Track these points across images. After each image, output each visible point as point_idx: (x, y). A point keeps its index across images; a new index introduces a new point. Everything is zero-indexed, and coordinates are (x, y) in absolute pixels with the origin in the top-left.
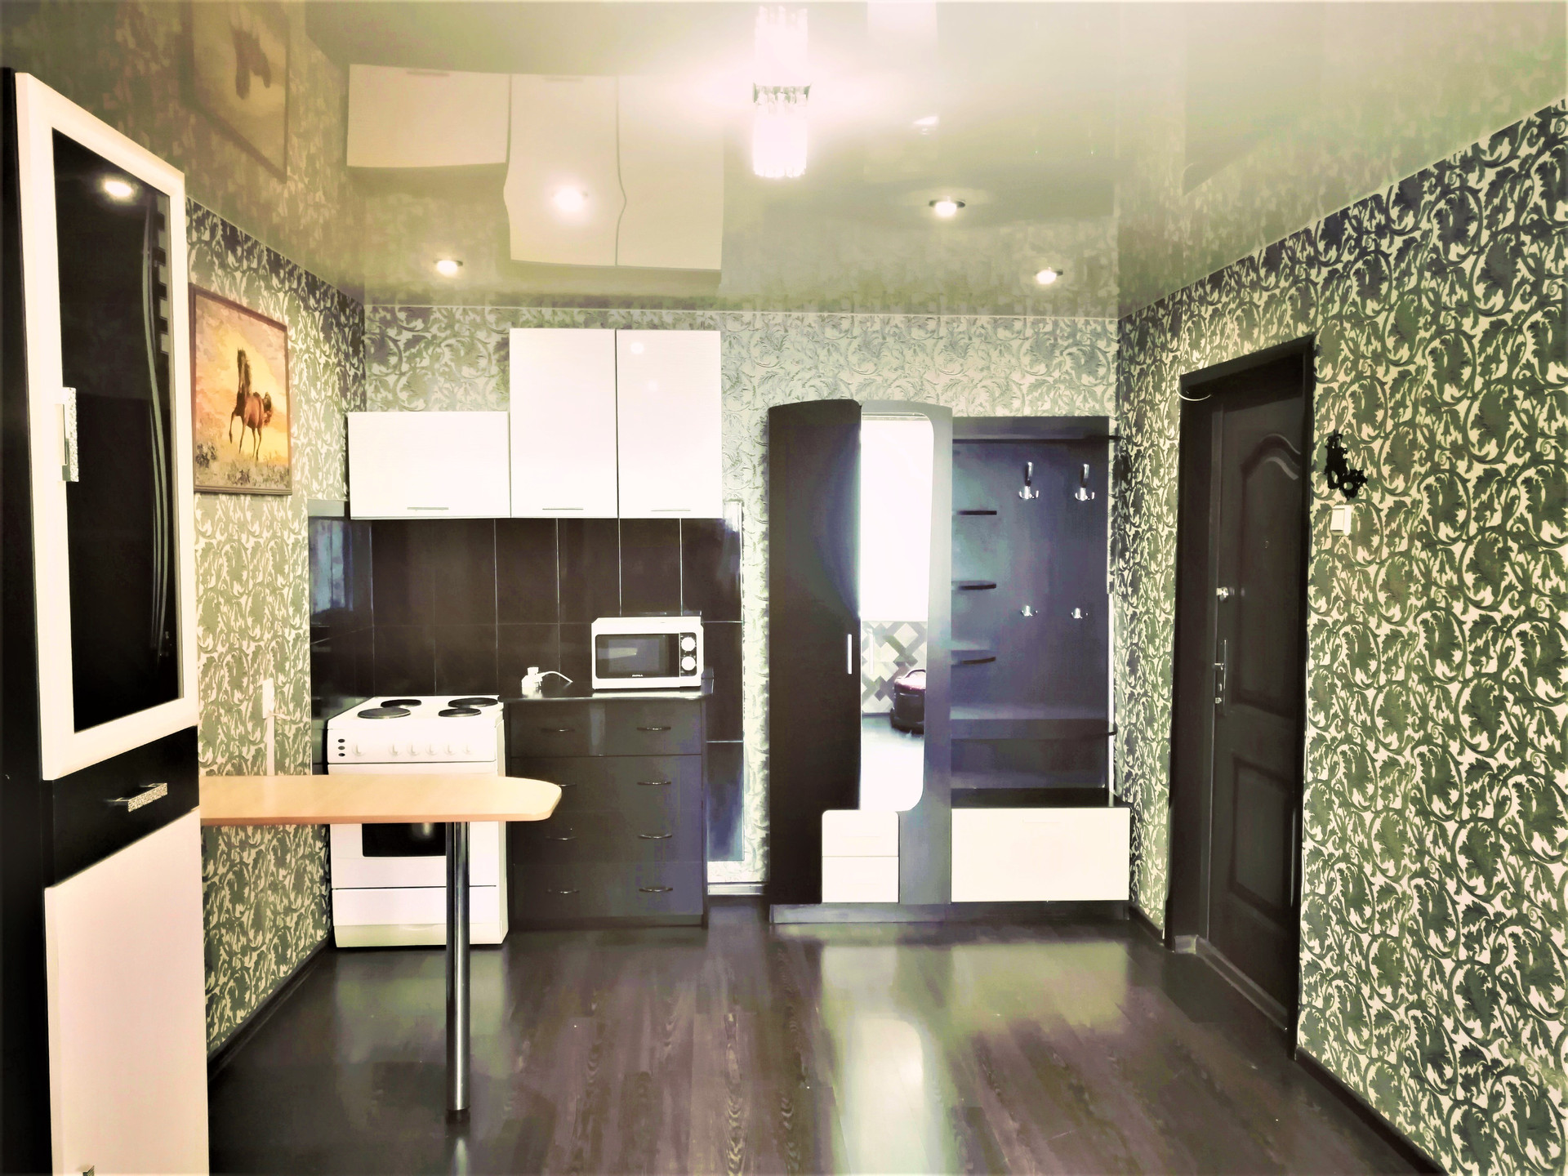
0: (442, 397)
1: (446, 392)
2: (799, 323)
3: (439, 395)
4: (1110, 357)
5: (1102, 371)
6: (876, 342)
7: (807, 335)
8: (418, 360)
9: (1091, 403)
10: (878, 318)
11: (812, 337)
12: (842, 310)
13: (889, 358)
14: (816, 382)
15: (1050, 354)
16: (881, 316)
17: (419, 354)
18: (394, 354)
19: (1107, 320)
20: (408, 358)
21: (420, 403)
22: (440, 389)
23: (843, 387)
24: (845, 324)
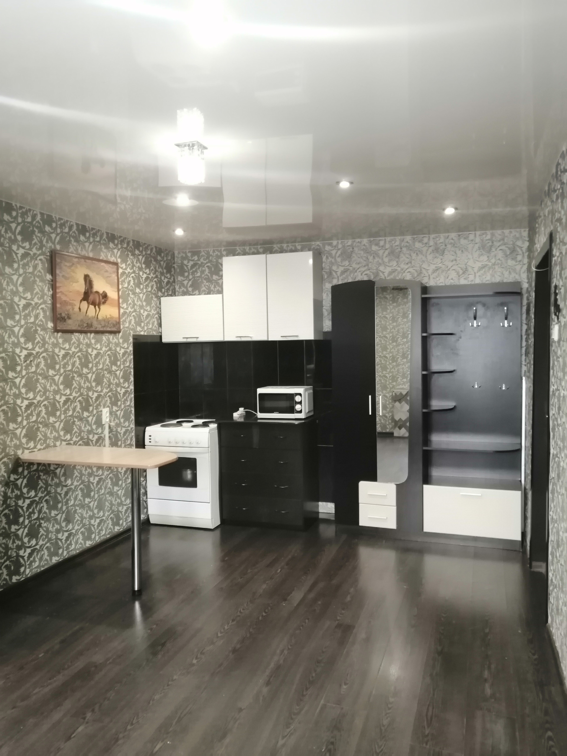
0: (206, 289)
1: (207, 287)
2: (359, 244)
3: (204, 288)
4: (524, 249)
5: (519, 258)
6: (397, 251)
7: (363, 250)
8: (196, 273)
9: (513, 274)
10: (398, 238)
11: (366, 251)
12: (380, 236)
13: (403, 258)
14: (368, 272)
15: (490, 251)
16: (399, 237)
17: (196, 271)
18: (186, 272)
19: (522, 230)
20: (192, 273)
21: (197, 292)
22: (205, 286)
23: (381, 274)
24: (382, 243)
